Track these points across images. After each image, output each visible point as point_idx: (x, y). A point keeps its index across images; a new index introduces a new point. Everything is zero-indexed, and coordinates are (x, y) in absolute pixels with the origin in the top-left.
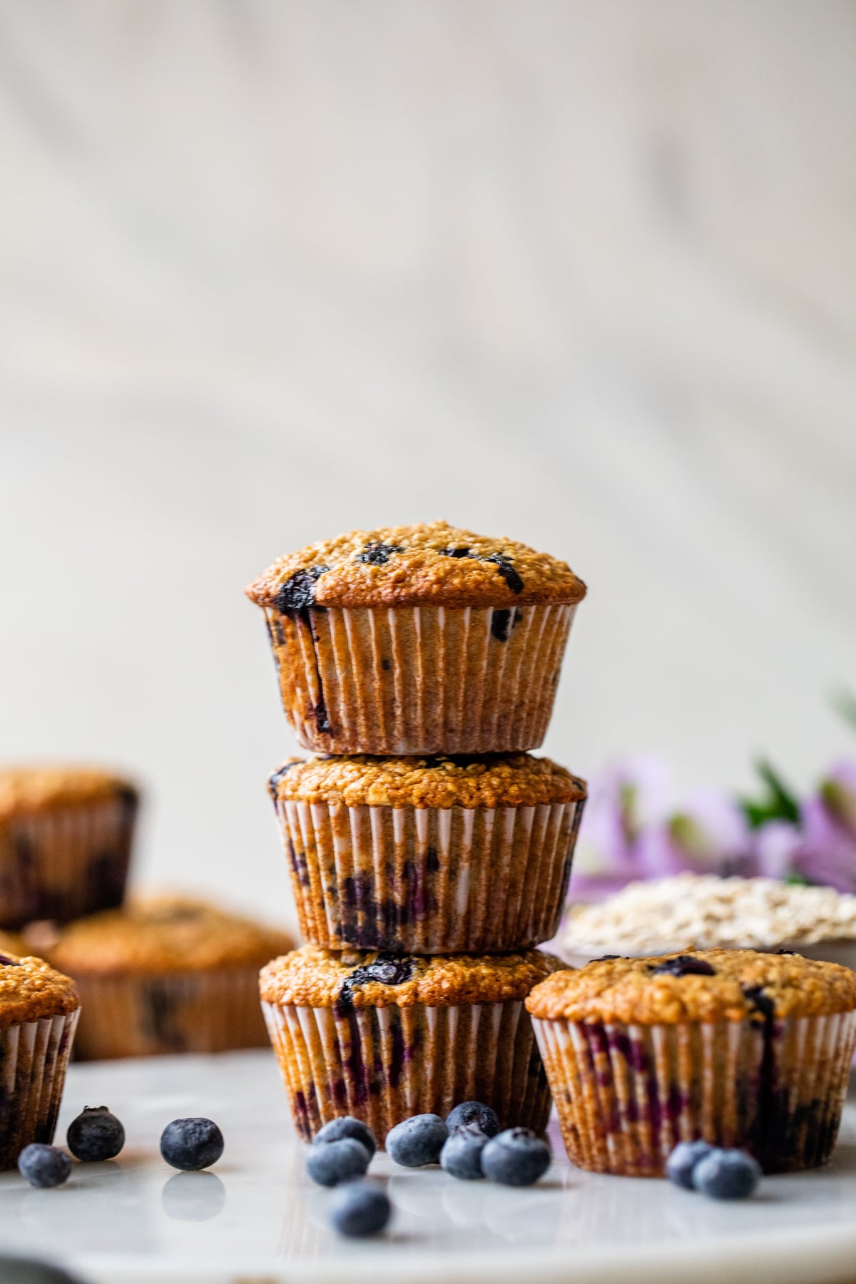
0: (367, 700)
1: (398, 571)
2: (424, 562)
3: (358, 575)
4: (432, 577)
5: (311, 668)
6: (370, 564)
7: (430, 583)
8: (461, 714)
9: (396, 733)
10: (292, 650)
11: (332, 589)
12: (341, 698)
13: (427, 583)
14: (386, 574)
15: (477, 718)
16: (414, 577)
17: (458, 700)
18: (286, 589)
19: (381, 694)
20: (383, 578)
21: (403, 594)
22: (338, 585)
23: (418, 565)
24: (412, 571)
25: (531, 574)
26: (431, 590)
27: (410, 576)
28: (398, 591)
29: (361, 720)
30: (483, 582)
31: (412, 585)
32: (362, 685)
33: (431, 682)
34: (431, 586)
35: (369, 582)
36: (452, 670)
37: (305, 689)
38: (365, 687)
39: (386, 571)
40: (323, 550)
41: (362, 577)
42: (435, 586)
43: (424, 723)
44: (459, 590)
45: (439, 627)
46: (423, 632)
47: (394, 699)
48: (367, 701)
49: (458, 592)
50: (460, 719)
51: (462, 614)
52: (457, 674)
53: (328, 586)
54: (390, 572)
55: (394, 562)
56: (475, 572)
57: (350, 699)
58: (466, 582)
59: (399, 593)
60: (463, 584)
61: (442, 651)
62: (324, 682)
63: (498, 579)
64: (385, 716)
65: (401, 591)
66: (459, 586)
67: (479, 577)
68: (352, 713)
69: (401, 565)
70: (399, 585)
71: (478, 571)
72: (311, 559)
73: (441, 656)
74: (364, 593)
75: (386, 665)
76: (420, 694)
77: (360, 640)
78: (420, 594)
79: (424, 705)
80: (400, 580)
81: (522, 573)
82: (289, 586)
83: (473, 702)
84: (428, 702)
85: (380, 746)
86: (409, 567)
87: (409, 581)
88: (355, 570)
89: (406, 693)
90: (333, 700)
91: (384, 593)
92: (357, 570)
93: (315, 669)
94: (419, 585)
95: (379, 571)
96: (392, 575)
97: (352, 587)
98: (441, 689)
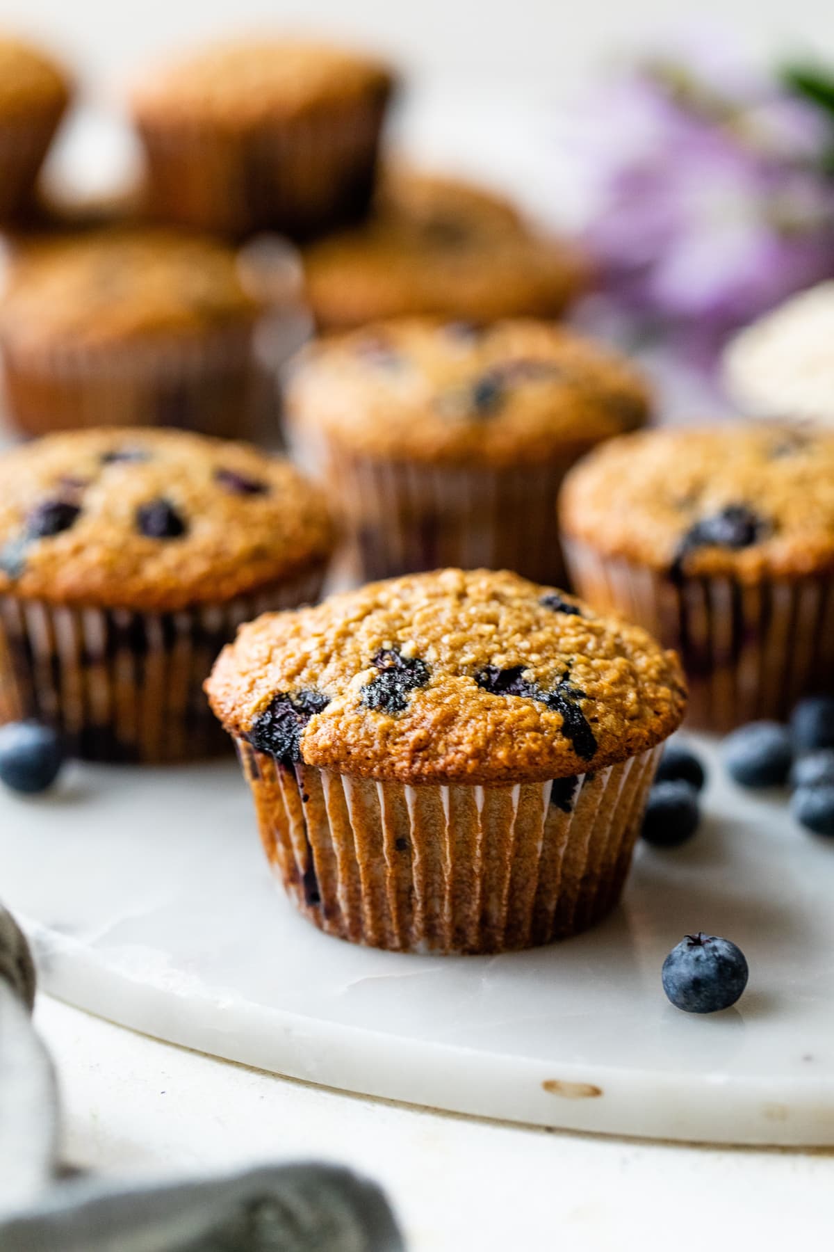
0: (374, 884)
1: (418, 733)
2: (456, 714)
3: (362, 731)
4: (466, 748)
5: (297, 827)
6: (378, 711)
7: (464, 757)
8: (505, 909)
9: (414, 930)
10: (271, 795)
11: (326, 750)
12: (340, 875)
13: (459, 756)
14: (402, 734)
15: (527, 910)
16: (441, 743)
17: (501, 891)
18: (262, 727)
19: (394, 883)
20: (397, 740)
21: (425, 771)
22: (334, 745)
23: (448, 720)
24: (439, 732)
25: (609, 721)
26: (465, 768)
27: (436, 742)
28: (417, 765)
29: (366, 908)
30: (539, 754)
31: (439, 755)
32: (368, 867)
33: (464, 868)
34: (466, 761)
35: (377, 747)
36: (494, 852)
37: (288, 845)
38: (371, 869)
39: (403, 728)
40: (316, 656)
41: (368, 736)
42: (470, 762)
43: (453, 921)
44: (506, 767)
45: (476, 807)
46: (453, 809)
47: (412, 888)
48: (374, 886)
49: (505, 771)
50: (504, 914)
51: (510, 791)
52: (500, 858)
53: (321, 744)
54: (409, 730)
55: (414, 711)
56: (528, 735)
57: (350, 878)
58: (516, 754)
59: (420, 769)
60: (511, 758)
61: (479, 837)
62: (315, 852)
63: (561, 743)
64: (399, 908)
65: (423, 765)
66: (506, 763)
67: (534, 746)
68: (354, 898)
69: (423, 718)
70: (421, 754)
71: (533, 734)
72: (298, 672)
73: (479, 842)
74: (370, 763)
75: (401, 844)
76: (448, 888)
77: (365, 811)
78: (450, 774)
79: (454, 897)
80: (423, 748)
81: (595, 720)
82: (266, 722)
83: (523, 888)
84: (459, 893)
85: (393, 942)
86: (435, 725)
87: (435, 749)
88: (357, 721)
89: (427, 884)
90: (329, 874)
91: (399, 766)
92: (361, 721)
93: (302, 829)
94: (449, 758)
95: (393, 727)
96: (412, 736)
97: (354, 751)
98: (478, 882)
